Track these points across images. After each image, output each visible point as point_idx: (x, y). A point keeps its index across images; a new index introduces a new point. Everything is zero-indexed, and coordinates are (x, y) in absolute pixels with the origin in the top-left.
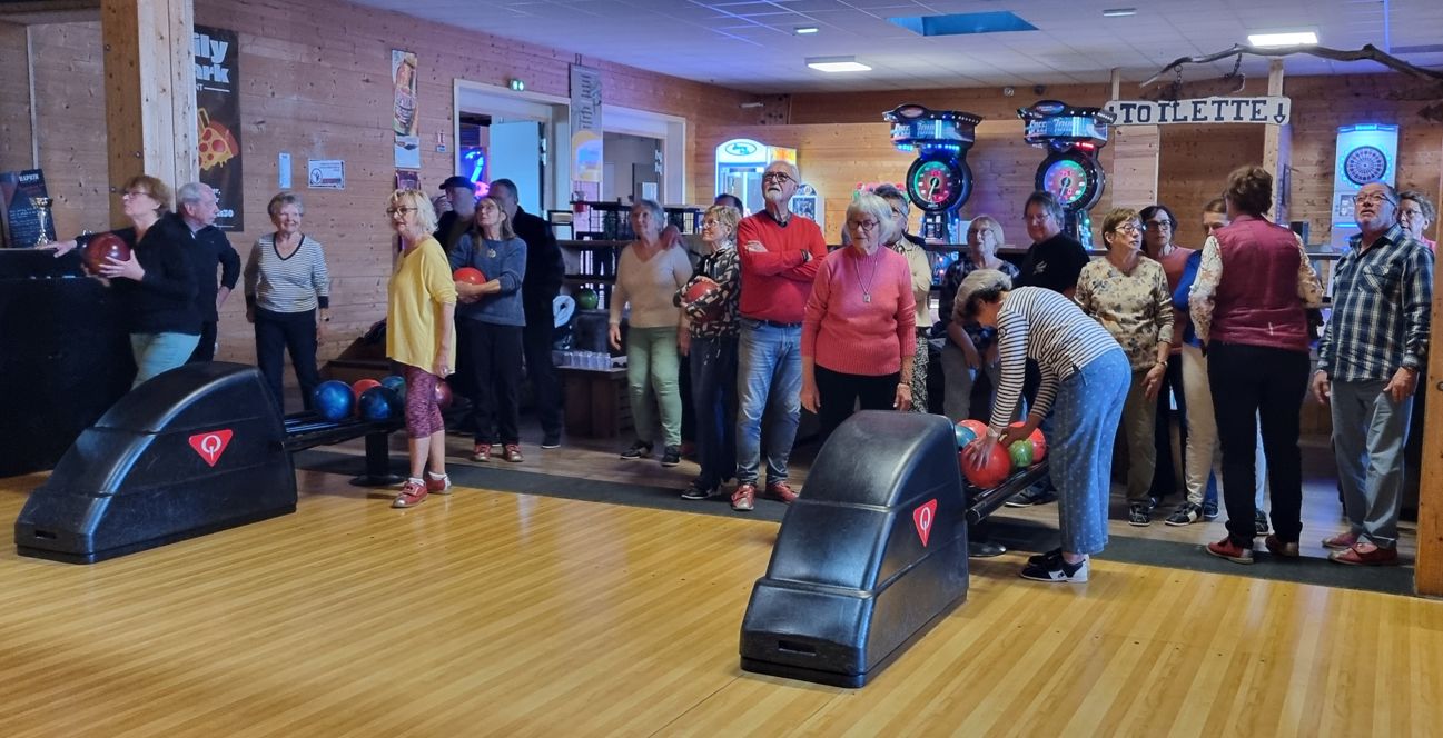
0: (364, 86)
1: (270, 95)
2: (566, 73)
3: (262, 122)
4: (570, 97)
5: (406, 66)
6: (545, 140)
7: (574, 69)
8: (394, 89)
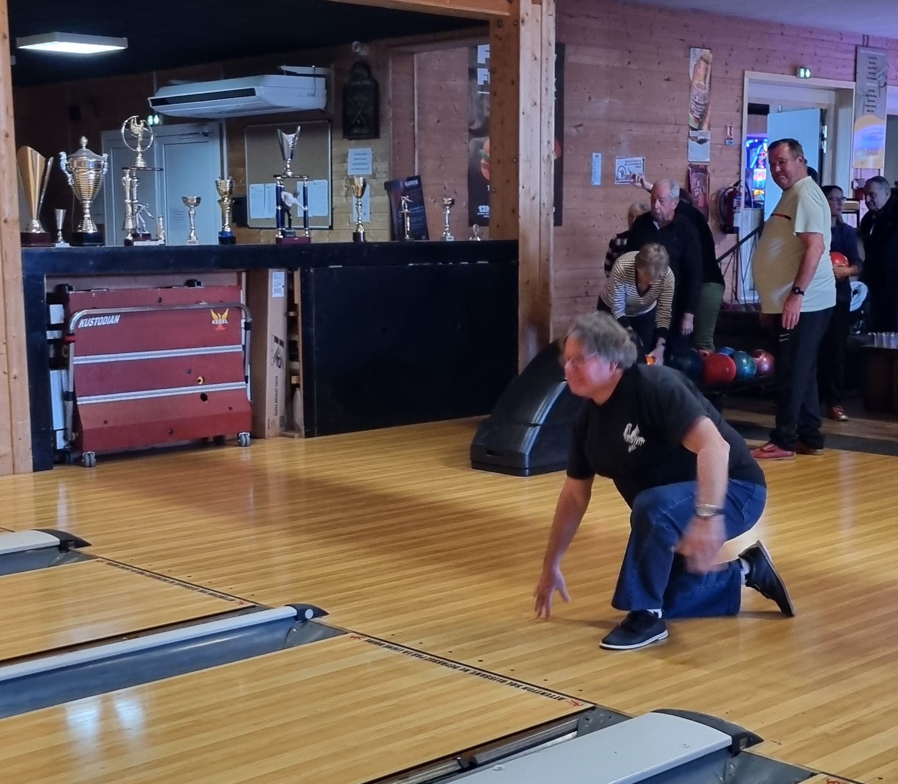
0: (665, 85)
1: (587, 99)
2: (852, 57)
3: (580, 125)
4: (855, 81)
5: (702, 62)
6: (826, 127)
7: (862, 51)
8: (690, 86)
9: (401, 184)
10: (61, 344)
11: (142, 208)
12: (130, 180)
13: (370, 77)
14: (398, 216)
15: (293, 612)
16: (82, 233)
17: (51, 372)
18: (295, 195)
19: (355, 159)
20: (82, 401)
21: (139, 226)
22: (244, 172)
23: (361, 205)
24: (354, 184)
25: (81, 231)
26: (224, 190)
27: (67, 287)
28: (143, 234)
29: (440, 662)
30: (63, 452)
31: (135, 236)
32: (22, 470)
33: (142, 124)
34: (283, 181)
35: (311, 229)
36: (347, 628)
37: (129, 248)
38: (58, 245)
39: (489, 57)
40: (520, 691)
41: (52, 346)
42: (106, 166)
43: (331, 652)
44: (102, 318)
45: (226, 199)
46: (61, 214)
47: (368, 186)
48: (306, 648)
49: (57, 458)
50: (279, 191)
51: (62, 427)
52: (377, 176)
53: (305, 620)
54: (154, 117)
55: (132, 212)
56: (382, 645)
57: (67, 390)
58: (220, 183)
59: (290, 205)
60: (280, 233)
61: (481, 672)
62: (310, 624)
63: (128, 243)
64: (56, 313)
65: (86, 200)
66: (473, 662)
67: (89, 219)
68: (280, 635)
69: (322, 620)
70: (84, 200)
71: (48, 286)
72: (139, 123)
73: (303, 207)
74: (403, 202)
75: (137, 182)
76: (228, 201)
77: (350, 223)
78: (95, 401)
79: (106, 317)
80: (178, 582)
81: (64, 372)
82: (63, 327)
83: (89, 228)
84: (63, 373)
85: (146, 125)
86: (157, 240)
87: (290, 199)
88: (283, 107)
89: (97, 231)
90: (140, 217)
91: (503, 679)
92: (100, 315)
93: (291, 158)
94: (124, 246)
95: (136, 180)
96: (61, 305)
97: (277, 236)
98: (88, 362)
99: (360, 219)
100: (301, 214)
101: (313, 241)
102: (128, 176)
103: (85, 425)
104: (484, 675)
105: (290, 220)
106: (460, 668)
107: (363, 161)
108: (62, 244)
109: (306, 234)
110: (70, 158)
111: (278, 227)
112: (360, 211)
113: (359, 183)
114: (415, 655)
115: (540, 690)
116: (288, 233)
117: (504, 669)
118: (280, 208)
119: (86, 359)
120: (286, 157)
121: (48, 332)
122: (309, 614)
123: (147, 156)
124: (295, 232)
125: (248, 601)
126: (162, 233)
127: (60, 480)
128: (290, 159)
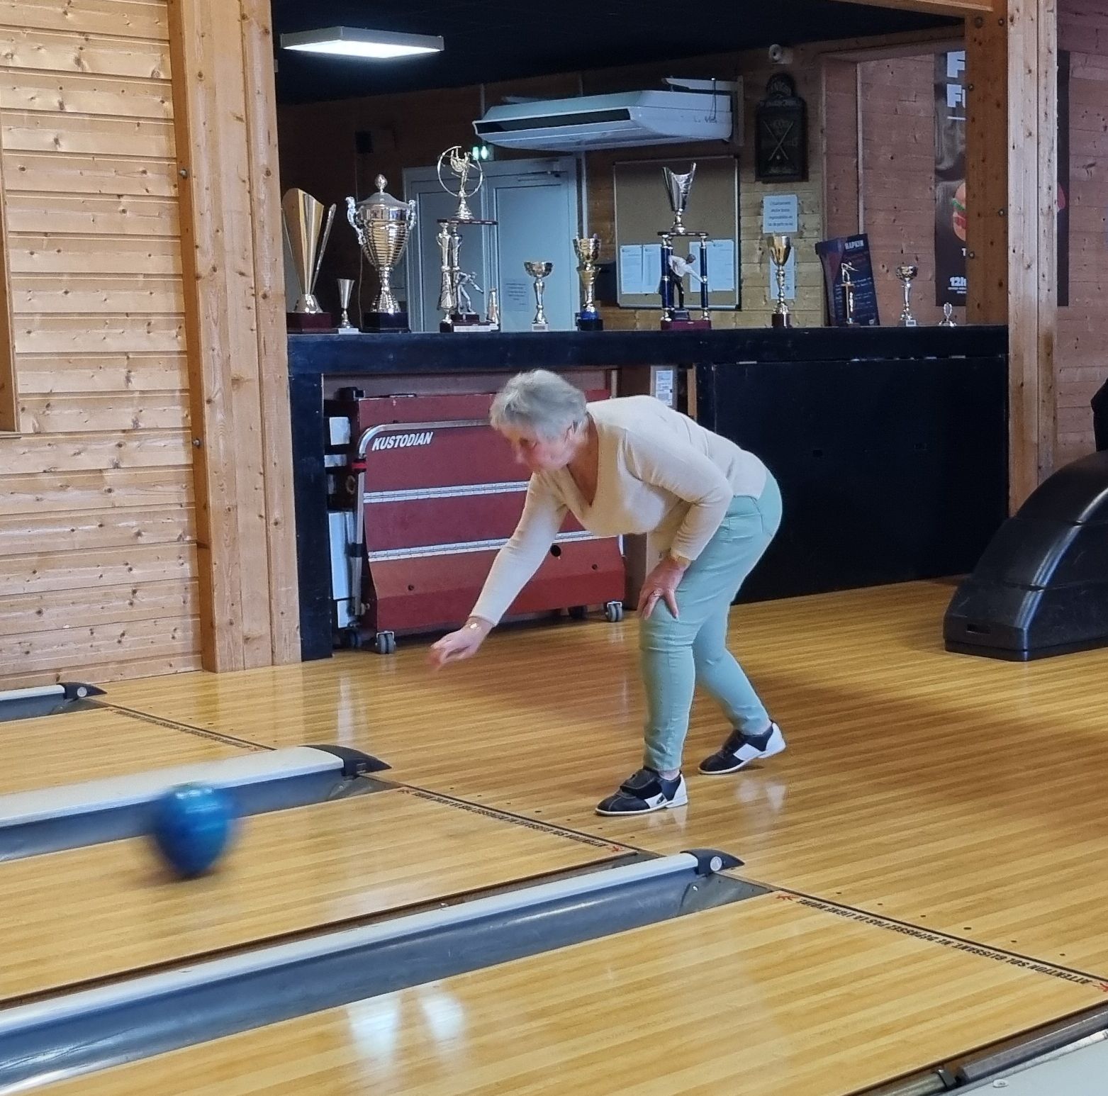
9: (840, 246)
10: (346, 474)
11: (466, 279)
12: (448, 237)
13: (794, 95)
14: (834, 291)
15: (692, 861)
16: (378, 315)
17: (330, 515)
18: (689, 260)
19: (773, 211)
20: (375, 557)
21: (461, 305)
22: (613, 228)
23: (783, 275)
24: (773, 245)
25: (375, 310)
26: (586, 253)
27: (354, 392)
28: (467, 316)
29: (908, 932)
30: (348, 631)
31: (456, 318)
32: (286, 659)
33: (467, 158)
34: (670, 240)
35: (711, 310)
36: (772, 884)
37: (447, 336)
38: (341, 331)
39: (963, 69)
40: (1026, 972)
41: (331, 477)
42: (413, 218)
43: (749, 918)
44: (406, 436)
45: (589, 265)
46: (346, 286)
47: (792, 248)
48: (713, 914)
49: (338, 641)
50: (665, 254)
51: (346, 596)
52: (806, 234)
53: (710, 874)
54: (480, 149)
55: (452, 284)
56: (824, 907)
57: (353, 541)
58: (581, 243)
59: (681, 275)
60: (667, 315)
61: (969, 945)
62: (717, 879)
63: (445, 327)
64: (338, 429)
65: (383, 266)
66: (956, 930)
67: (387, 293)
68: (673, 896)
69: (736, 872)
70: (381, 266)
71: (327, 391)
72: (462, 157)
73: (700, 279)
74: (844, 271)
75: (459, 241)
76: (591, 268)
77: (766, 301)
78: (395, 558)
79: (413, 435)
80: (520, 820)
81: (349, 515)
82: (349, 449)
83: (388, 306)
84: (347, 516)
85: (471, 160)
86: (487, 324)
87: (681, 267)
88: (672, 137)
89: (399, 311)
90: (463, 290)
91: (1001, 954)
92: (402, 432)
93: (683, 208)
94: (439, 332)
95: (457, 238)
96: (346, 419)
97: (662, 318)
98: (386, 500)
99: (782, 295)
100: (695, 288)
101: (714, 327)
102: (445, 232)
103: (380, 593)
104: (974, 949)
105: (681, 297)
106: (937, 940)
107: (784, 214)
108: (347, 330)
109: (704, 317)
110: (362, 205)
111: (664, 306)
112: (782, 284)
113: (781, 243)
114: (871, 921)
115: (1054, 969)
116: (678, 314)
117: (1003, 940)
118: (666, 279)
119: (382, 497)
120: (676, 206)
121: (326, 457)
122: (716, 864)
123: (473, 204)
124: (688, 313)
125: (626, 846)
126: (495, 314)
127: (342, 673)
128: (681, 210)
